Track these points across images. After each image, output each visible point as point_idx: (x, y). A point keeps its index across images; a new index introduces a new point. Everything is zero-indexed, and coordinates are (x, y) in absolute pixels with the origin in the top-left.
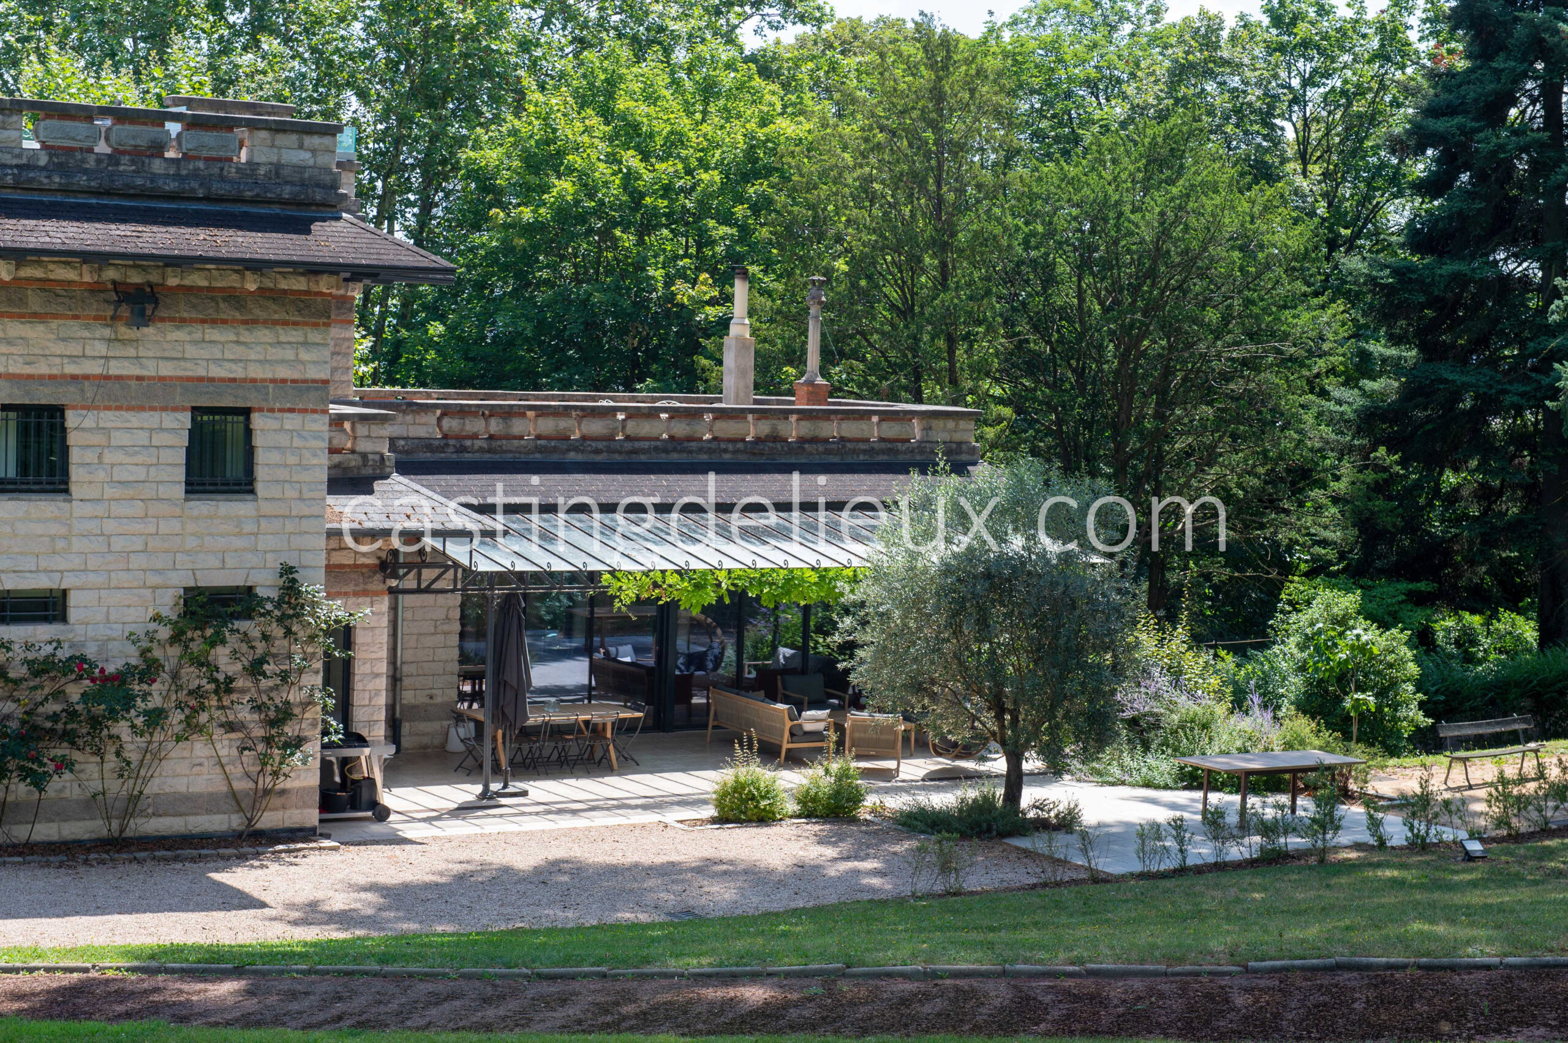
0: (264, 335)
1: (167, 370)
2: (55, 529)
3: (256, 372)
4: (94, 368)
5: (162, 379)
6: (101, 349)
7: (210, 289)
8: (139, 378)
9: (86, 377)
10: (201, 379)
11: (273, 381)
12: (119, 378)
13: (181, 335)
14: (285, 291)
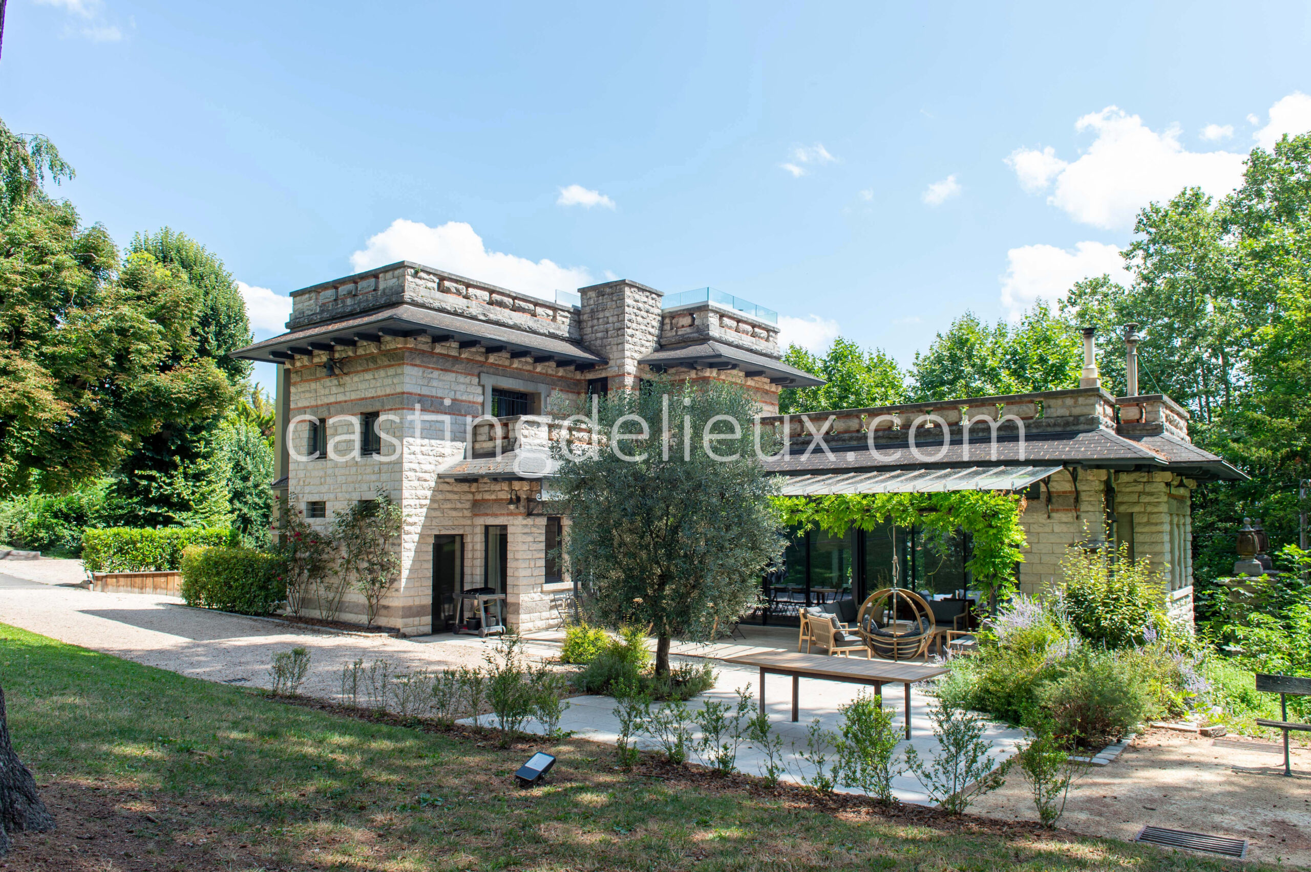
0: (382, 373)
1: (354, 396)
2: (321, 473)
3: (380, 392)
4: (332, 399)
5: (352, 401)
6: (334, 390)
7: (366, 355)
8: (346, 402)
9: (331, 404)
10: (363, 399)
11: (385, 396)
12: (340, 402)
13: (356, 379)
14: (389, 350)
